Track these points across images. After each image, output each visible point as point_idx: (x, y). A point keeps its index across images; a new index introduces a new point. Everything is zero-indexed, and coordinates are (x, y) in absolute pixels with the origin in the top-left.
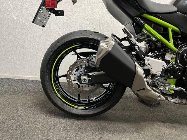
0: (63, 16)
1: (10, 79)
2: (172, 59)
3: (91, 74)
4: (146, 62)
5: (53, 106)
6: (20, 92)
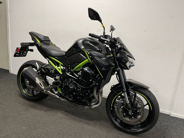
4: (47, 78)
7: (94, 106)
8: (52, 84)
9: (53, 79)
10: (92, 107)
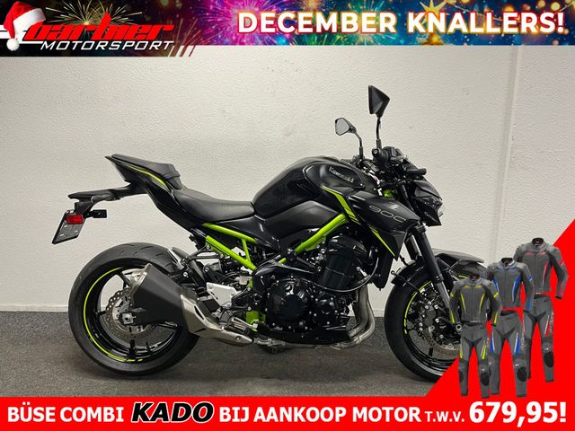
0: (106, 217)
1: (35, 312)
2: (248, 282)
3: (135, 310)
4: (209, 290)
5: (92, 361)
6: (49, 339)
7: (361, 337)
8: (230, 304)
9: (233, 288)
10: (358, 342)
